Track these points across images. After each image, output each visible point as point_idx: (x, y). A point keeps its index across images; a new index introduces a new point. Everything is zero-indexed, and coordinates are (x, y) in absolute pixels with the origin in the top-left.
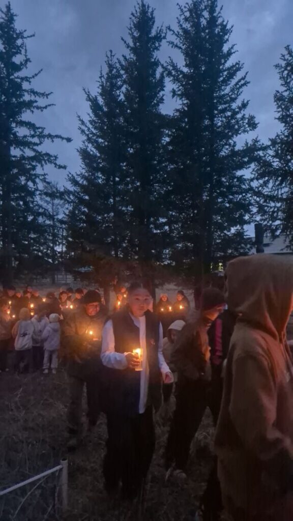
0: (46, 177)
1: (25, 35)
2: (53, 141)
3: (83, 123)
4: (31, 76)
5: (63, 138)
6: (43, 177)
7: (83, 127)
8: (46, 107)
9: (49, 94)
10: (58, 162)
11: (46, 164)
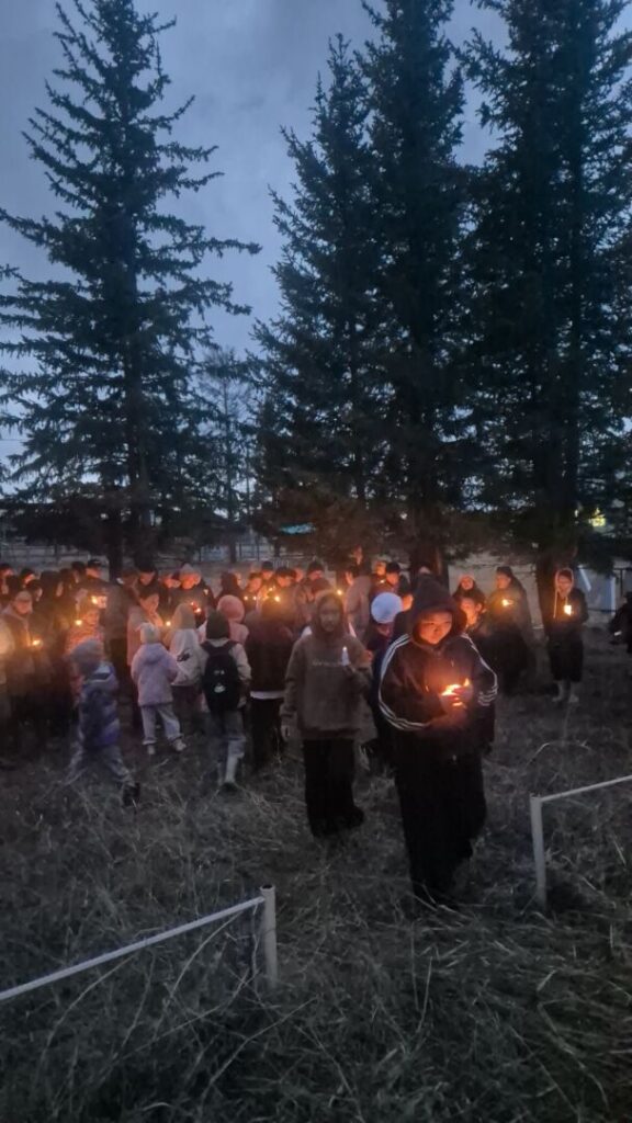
0: (210, 333)
1: (156, 24)
2: (221, 255)
3: (283, 207)
4: (172, 116)
5: (241, 246)
6: (203, 335)
7: (284, 217)
8: (204, 181)
9: (209, 152)
10: (234, 300)
11: (209, 305)
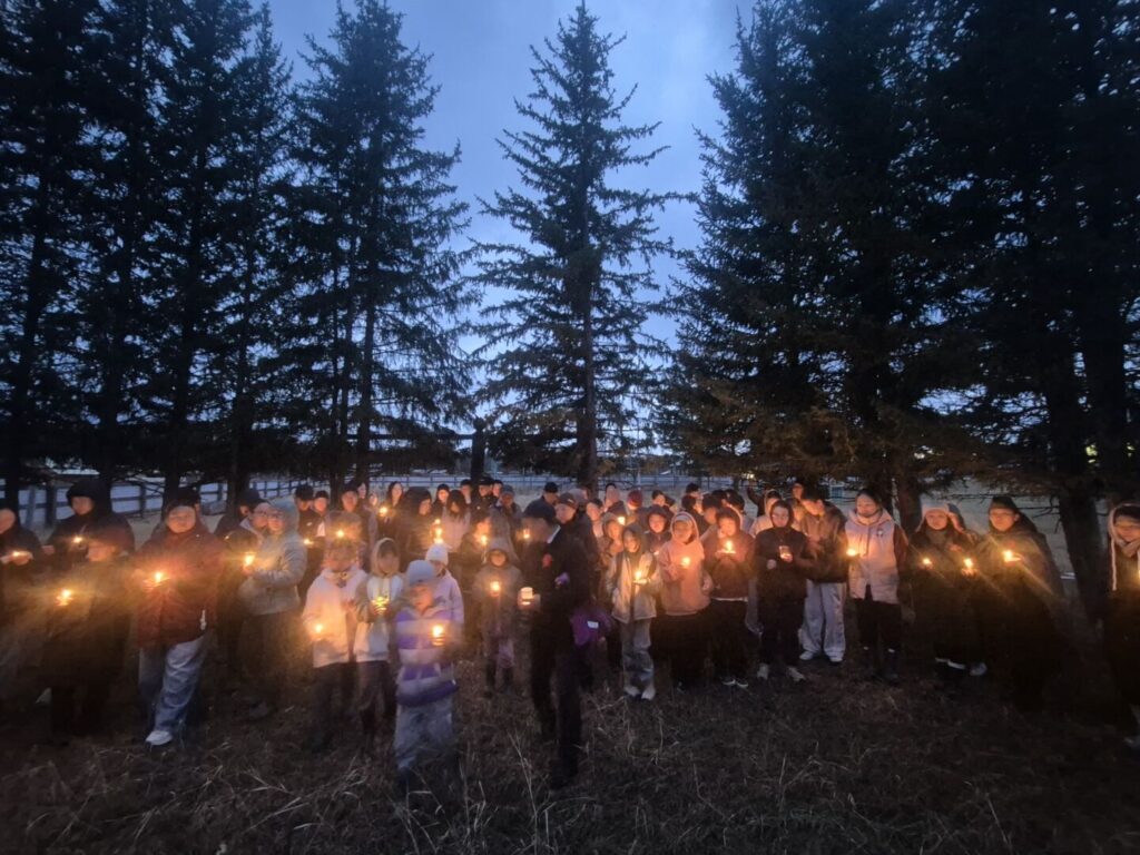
1: (610, 42)
3: (708, 142)
4: (620, 105)
6: (645, 278)
8: (653, 155)
9: (653, 128)
10: (676, 248)
11: (654, 254)
